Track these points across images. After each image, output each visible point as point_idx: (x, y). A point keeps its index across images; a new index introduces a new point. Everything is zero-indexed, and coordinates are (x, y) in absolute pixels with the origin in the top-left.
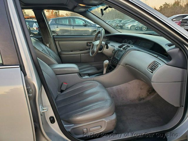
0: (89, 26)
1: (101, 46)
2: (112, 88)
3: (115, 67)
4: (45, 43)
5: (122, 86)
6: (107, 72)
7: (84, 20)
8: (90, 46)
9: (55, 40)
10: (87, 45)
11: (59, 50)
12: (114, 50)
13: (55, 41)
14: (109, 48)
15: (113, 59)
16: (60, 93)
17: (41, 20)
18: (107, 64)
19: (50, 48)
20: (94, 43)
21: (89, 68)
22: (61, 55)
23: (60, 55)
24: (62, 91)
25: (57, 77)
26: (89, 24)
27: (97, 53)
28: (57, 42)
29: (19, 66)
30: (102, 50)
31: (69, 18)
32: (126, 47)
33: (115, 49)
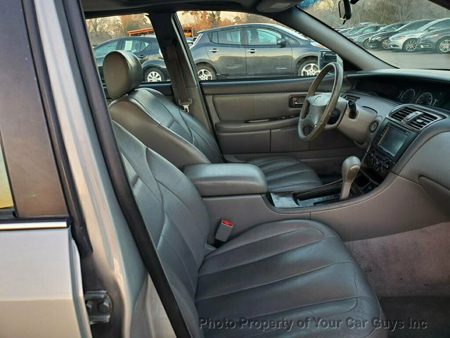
0: (292, 46)
1: (336, 109)
2: (367, 244)
3: (380, 179)
4: (179, 101)
5: (401, 239)
6: (354, 194)
7: (280, 33)
8: (300, 106)
9: (206, 91)
10: (291, 105)
11: (215, 120)
12: (375, 122)
13: (204, 95)
14: (358, 116)
15: (373, 152)
16: (213, 249)
17: (169, 39)
18: (356, 169)
19: (191, 114)
20: (311, 99)
21: (295, 172)
22: (219, 132)
23: (217, 133)
24: (218, 244)
25: (205, 202)
26: (292, 41)
27: (322, 131)
28: (209, 99)
29: (64, 224)
30: (338, 122)
31: (243, 29)
32: (418, 117)
33: (379, 119)
